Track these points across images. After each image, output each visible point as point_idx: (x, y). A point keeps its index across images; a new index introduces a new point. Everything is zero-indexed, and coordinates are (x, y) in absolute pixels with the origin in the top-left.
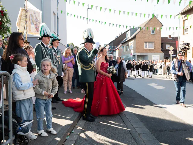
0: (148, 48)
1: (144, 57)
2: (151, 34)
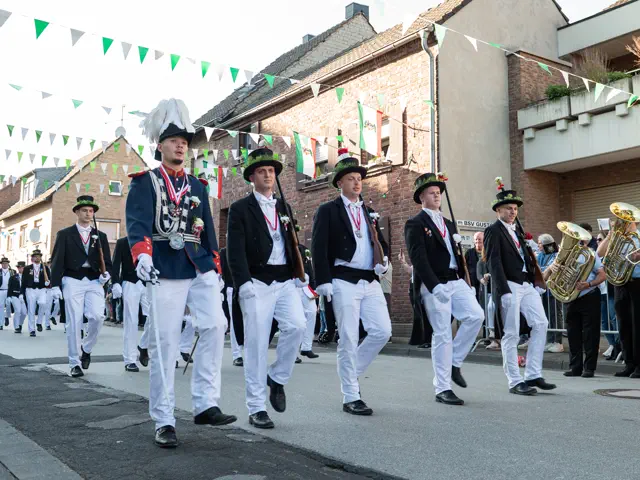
2: (110, 193)
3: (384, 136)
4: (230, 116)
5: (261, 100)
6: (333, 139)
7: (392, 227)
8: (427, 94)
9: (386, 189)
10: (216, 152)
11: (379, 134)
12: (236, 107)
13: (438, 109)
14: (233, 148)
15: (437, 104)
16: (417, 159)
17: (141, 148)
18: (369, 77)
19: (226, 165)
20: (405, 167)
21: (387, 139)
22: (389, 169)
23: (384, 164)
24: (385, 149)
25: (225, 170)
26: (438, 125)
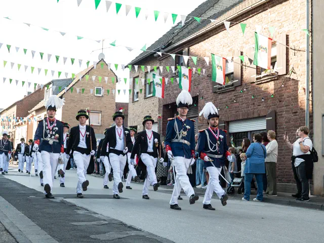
2: (96, 95)
3: (273, 55)
4: (169, 45)
5: (189, 33)
6: (238, 58)
7: (278, 117)
8: (304, 25)
9: (273, 92)
10: (161, 68)
11: (269, 54)
12: (173, 38)
13: (312, 36)
14: (172, 65)
15: (312, 32)
16: (296, 70)
17: (116, 66)
18: (263, 15)
19: (167, 76)
20: (288, 76)
21: (275, 57)
22: (275, 77)
23: (273, 74)
24: (273, 64)
25: (166, 80)
26: (312, 47)
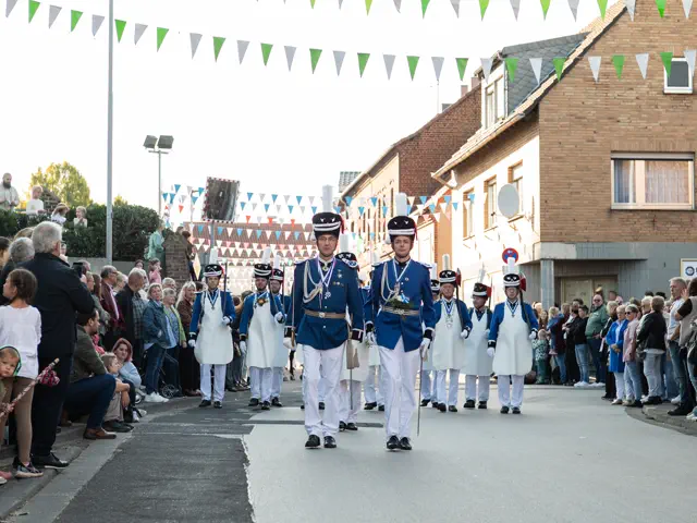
0: (638, 201)
1: (614, 278)
2: (668, 90)
